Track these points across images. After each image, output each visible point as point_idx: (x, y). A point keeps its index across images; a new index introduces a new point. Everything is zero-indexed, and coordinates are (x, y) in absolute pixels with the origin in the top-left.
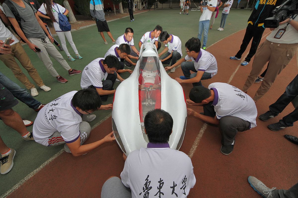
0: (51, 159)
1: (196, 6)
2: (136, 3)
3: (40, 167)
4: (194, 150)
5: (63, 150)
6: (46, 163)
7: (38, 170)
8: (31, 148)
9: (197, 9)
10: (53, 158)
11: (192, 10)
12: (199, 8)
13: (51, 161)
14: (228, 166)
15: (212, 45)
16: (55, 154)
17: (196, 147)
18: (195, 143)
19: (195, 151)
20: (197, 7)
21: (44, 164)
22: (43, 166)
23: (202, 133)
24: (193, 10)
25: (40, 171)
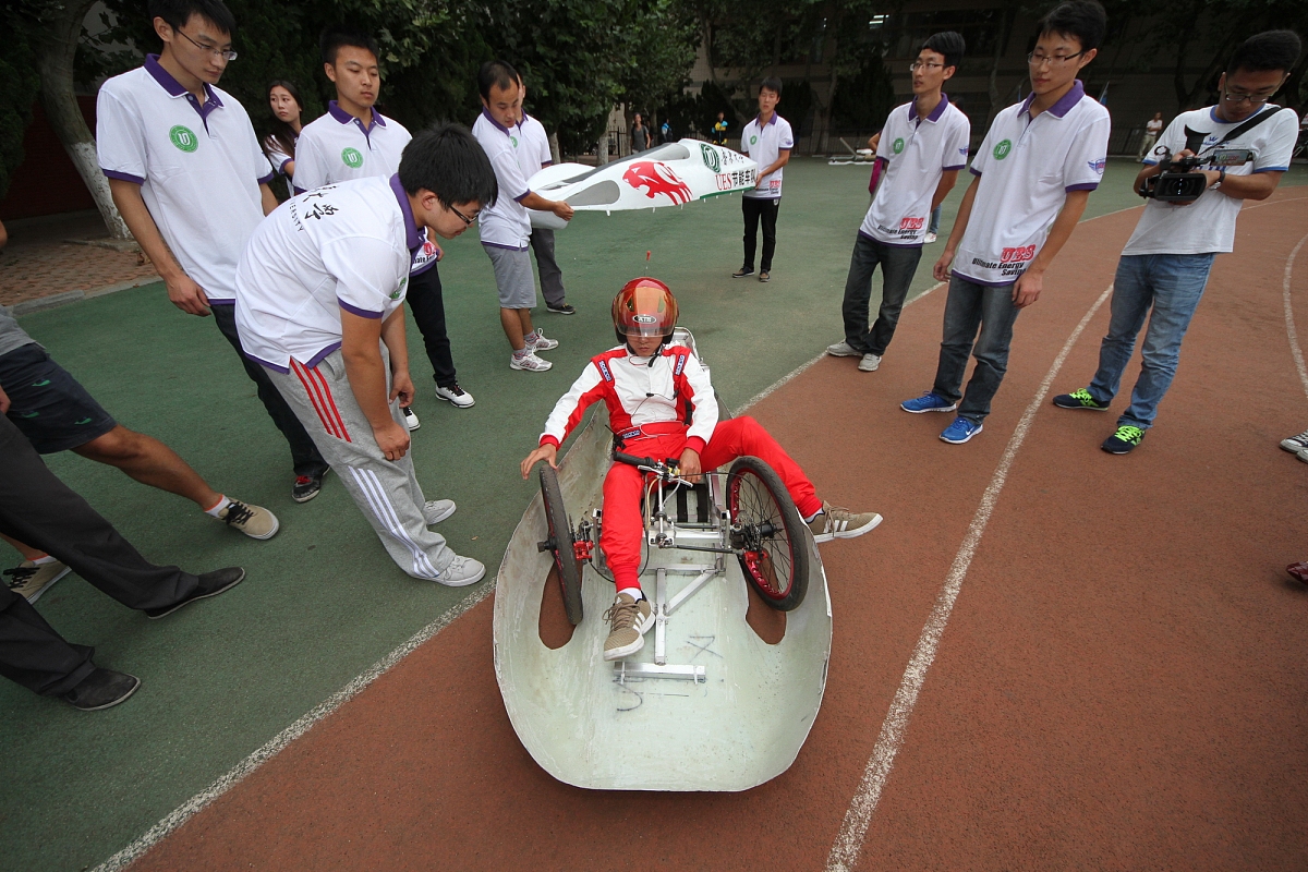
0: (199, 801)
1: (849, 148)
2: (614, 136)
3: (145, 838)
4: (883, 772)
5: (261, 757)
6: (173, 820)
7: (132, 854)
8: (115, 740)
9: (853, 160)
10: (211, 795)
11: (831, 163)
12: (859, 154)
13: (197, 809)
14: (1054, 854)
15: (924, 294)
16: (220, 773)
17: (894, 753)
18: (886, 732)
19: (887, 776)
20: (852, 151)
21: (162, 822)
22: (156, 831)
23: (917, 684)
24: (836, 163)
25: (141, 861)
